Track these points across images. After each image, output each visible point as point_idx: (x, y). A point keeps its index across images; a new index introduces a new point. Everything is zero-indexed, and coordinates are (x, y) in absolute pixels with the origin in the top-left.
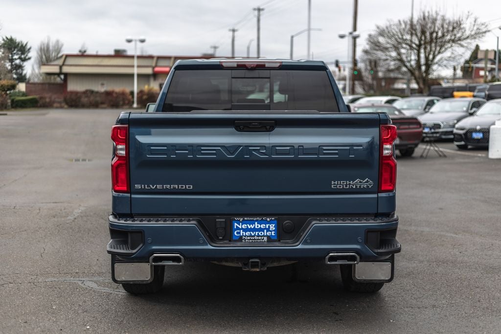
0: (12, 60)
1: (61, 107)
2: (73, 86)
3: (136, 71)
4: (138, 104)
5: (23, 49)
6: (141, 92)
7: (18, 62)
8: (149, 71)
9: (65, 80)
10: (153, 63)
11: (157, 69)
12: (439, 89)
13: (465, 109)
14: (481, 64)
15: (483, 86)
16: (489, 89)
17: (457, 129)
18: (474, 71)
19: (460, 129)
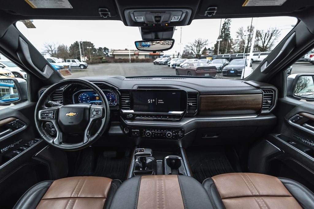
0: (106, 52)
1: (113, 63)
2: (116, 58)
3: (130, 54)
4: (131, 61)
5: (108, 50)
6: (131, 59)
7: (107, 52)
8: (133, 54)
9: (114, 56)
10: (134, 51)
11: (135, 53)
12: (202, 57)
13: (222, 62)
14: (207, 51)
15: (214, 56)
16: (217, 57)
17: (224, 70)
18: (205, 53)
19: (226, 70)
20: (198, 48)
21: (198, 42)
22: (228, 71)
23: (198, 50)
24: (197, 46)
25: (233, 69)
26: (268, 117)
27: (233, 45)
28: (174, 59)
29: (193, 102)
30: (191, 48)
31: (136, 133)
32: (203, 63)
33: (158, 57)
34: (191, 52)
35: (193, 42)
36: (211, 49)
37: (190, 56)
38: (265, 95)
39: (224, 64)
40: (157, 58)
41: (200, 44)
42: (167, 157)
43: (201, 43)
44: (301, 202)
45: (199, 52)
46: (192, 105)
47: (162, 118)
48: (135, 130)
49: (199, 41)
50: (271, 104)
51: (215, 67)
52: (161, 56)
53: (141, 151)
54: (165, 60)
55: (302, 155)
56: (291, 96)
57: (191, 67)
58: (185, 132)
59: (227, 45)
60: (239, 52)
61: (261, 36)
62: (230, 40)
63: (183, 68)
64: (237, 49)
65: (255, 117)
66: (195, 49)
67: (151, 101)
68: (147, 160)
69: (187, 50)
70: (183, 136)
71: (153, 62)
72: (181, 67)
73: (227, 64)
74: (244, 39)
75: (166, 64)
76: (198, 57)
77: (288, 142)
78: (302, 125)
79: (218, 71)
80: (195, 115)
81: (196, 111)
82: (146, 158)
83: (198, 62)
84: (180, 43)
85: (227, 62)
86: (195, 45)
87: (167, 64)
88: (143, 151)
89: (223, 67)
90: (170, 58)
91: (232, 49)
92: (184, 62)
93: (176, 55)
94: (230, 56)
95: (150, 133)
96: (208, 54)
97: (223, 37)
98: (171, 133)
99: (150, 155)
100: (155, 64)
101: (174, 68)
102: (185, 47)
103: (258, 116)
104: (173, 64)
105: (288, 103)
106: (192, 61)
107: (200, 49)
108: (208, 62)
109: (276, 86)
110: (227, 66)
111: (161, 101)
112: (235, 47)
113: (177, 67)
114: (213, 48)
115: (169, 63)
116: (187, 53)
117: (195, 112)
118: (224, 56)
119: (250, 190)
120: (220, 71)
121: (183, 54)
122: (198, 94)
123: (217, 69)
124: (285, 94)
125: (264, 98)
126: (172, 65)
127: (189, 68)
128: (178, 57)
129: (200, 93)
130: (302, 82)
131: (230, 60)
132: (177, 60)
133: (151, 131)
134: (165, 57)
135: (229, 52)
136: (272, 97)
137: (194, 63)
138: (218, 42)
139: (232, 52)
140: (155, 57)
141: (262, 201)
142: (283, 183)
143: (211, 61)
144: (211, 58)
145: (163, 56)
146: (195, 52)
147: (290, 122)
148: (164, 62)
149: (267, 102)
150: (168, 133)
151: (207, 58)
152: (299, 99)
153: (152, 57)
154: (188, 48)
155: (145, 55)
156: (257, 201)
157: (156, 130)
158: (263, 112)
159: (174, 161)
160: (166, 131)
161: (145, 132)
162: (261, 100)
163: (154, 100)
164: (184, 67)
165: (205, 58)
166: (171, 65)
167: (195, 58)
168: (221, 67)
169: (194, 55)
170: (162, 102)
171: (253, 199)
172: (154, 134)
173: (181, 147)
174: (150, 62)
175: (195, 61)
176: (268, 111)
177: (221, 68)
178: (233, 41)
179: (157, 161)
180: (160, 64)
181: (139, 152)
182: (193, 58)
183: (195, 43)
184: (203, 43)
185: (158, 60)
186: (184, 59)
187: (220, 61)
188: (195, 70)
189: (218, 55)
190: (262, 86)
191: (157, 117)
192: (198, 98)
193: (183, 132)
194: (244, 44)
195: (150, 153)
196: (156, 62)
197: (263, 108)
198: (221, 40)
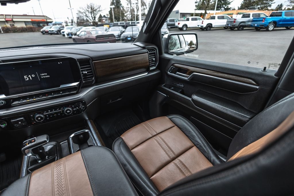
4: (3, 31)
6: (3, 28)
8: (4, 20)
11: (7, 19)
12: (99, 24)
13: (119, 30)
14: (103, 18)
15: (111, 23)
16: (114, 24)
17: (122, 37)
18: (101, 20)
19: (123, 37)
20: (93, 15)
21: (91, 8)
22: (125, 38)
23: (93, 17)
24: (91, 12)
25: (129, 36)
26: (155, 72)
27: (126, 13)
28: (67, 27)
29: (87, 70)
30: (85, 14)
31: (20, 123)
32: (101, 31)
33: (46, 24)
34: (87, 19)
35: (85, 7)
36: (106, 16)
37: (86, 24)
38: (150, 54)
39: (121, 32)
40: (44, 26)
41: (94, 11)
42: (72, 135)
43: (95, 9)
44: (180, 127)
45: (95, 19)
46: (87, 73)
47: (54, 95)
48: (17, 119)
49: (91, 6)
50: (155, 61)
51: (113, 34)
52: (49, 24)
53: (31, 142)
54: (56, 28)
55: (178, 95)
56: (167, 53)
57: (89, 36)
58: (87, 103)
59: (121, 13)
60: (132, 20)
61: (146, 6)
62: (122, 7)
63: (80, 37)
64: (129, 17)
65: (147, 74)
66: (90, 15)
67: (29, 78)
68: (46, 148)
69: (80, 17)
70: (86, 108)
71: (40, 31)
72: (79, 36)
73: (124, 32)
74: (134, 8)
75: (59, 33)
76: (95, 24)
77: (170, 88)
78: (175, 74)
79: (117, 39)
80: (93, 83)
81: (93, 79)
82: (43, 146)
83: (96, 30)
84: (70, 8)
85: (123, 30)
86: (88, 11)
87: (61, 34)
88: (35, 141)
89: (121, 35)
90: (63, 26)
91: (126, 16)
92: (81, 30)
93: (70, 23)
94: (125, 23)
95: (42, 116)
96: (104, 22)
97: (115, 4)
98: (70, 109)
99: (45, 141)
100: (44, 34)
101: (71, 38)
102: (77, 12)
103: (148, 72)
104: (68, 33)
105: (166, 58)
106: (89, 29)
107: (95, 16)
108: (106, 30)
109: (156, 45)
110: (124, 34)
111: (44, 75)
112: (127, 15)
113: (73, 37)
114: (108, 15)
115: (63, 32)
116: (82, 20)
117: (93, 81)
118: (120, 23)
119: (150, 133)
120: (119, 38)
121: (78, 22)
122: (90, 60)
123: (116, 37)
124: (163, 51)
125: (150, 56)
126: (68, 35)
127: (87, 36)
128: (72, 25)
129: (93, 59)
130: (173, 41)
131: (125, 27)
132: (72, 28)
133: (42, 114)
134: (55, 24)
135: (123, 20)
136: (155, 55)
137: (92, 31)
138: (111, 9)
139: (126, 20)
140: (41, 25)
141: (159, 137)
142: (170, 119)
143: (109, 29)
144: (108, 26)
145: (53, 23)
146: (90, 19)
147: (169, 73)
148: (56, 31)
149: (152, 60)
150: (66, 109)
151: (104, 26)
152: (172, 55)
153: (36, 24)
154: (81, 15)
155: (25, 22)
156: (155, 139)
157: (49, 111)
158: (151, 69)
159: (82, 136)
160: (63, 108)
161: (34, 117)
162: (148, 59)
163: (33, 76)
164: (82, 36)
165: (102, 25)
166: (65, 33)
167: (92, 26)
168: (119, 34)
169: (90, 23)
170: (47, 77)
171: (153, 139)
172: (47, 116)
173: (87, 119)
174: (37, 32)
175: (92, 28)
176: (154, 68)
177: (119, 36)
178: (125, 9)
179: (61, 143)
180: (51, 34)
181: (29, 144)
182: (90, 26)
183: (88, 8)
184: (96, 9)
185: (46, 28)
186: (80, 27)
187: (117, 29)
188: (94, 39)
189: (114, 22)
190: (147, 46)
191: (47, 95)
192: (91, 64)
193: (84, 104)
194: (134, 12)
195: (46, 139)
196: (44, 31)
197: (150, 65)
198: (113, 6)
